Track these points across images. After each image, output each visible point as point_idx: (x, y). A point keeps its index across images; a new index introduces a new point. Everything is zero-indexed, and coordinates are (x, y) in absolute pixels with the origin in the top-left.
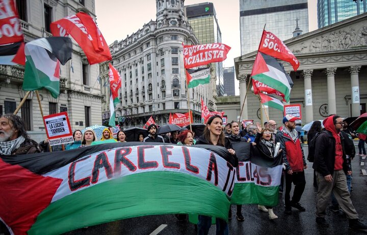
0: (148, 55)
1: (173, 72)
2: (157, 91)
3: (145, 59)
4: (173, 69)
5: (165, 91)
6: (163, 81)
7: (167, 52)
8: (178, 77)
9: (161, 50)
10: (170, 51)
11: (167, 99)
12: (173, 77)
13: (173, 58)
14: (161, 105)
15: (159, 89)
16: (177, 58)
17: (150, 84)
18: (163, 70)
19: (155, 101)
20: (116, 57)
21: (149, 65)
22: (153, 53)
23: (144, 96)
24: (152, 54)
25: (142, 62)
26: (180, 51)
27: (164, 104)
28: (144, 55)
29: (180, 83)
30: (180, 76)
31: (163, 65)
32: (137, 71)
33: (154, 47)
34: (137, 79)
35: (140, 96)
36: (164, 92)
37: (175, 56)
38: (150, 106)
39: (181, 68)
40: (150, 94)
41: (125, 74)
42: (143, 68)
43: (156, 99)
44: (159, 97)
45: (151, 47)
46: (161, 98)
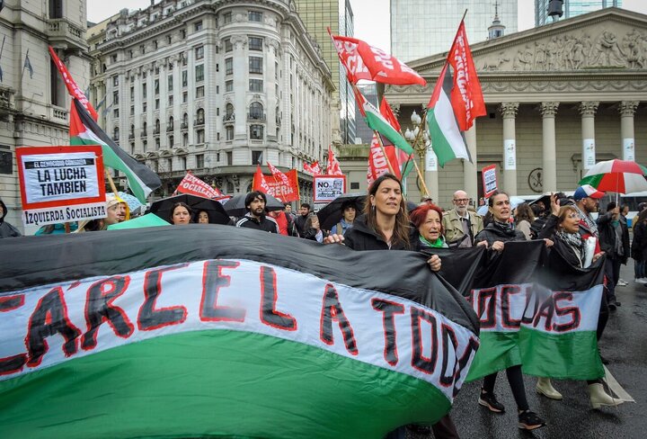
0: (198, 48)
1: (251, 88)
2: (214, 125)
3: (191, 55)
4: (252, 81)
5: (232, 127)
6: (229, 106)
7: (239, 46)
8: (262, 98)
9: (226, 40)
10: (245, 44)
11: (236, 143)
12: (250, 98)
13: (251, 59)
14: (223, 156)
15: (219, 121)
16: (260, 60)
17: (200, 111)
18: (229, 83)
19: (211, 146)
20: (123, 44)
21: (199, 69)
22: (208, 44)
23: (186, 135)
24: (206, 47)
25: (184, 61)
26: (267, 46)
27: (230, 154)
28: (189, 47)
29: (265, 112)
30: (266, 97)
31: (230, 72)
32: (171, 79)
33: (211, 32)
34: (171, 98)
35: (178, 134)
36: (230, 128)
37: (256, 54)
38: (199, 157)
39: (268, 80)
40: (200, 132)
41: (145, 85)
42: (185, 74)
43: (212, 141)
44: (218, 139)
45: (206, 32)
46: (225, 140)
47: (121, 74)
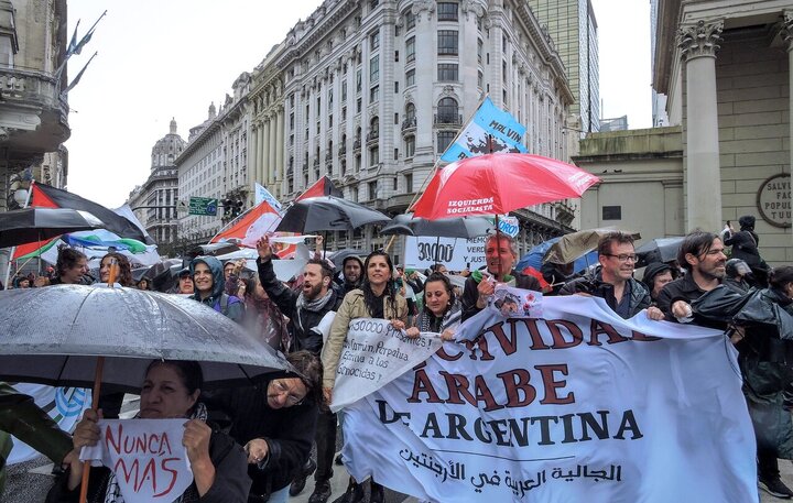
0: (373, 34)
1: (441, 78)
2: (391, 138)
3: (365, 46)
4: (442, 68)
5: (413, 137)
6: (410, 106)
7: (424, 16)
8: (457, 91)
9: (407, 13)
10: (432, 12)
11: (418, 161)
12: (438, 92)
13: (442, 34)
14: (402, 180)
15: (397, 130)
16: (454, 36)
17: (375, 120)
18: (411, 73)
19: (386, 168)
20: (299, 53)
21: (374, 62)
22: (385, 24)
23: (359, 157)
24: (382, 29)
25: (357, 57)
26: (465, 13)
27: (409, 177)
28: (364, 35)
29: (460, 112)
30: (462, 89)
31: (411, 58)
32: (344, 86)
33: (388, 6)
34: (344, 110)
35: (350, 157)
36: (410, 139)
37: (448, 26)
38: (372, 185)
39: (468, 64)
40: (374, 149)
41: (319, 99)
42: (359, 75)
43: (387, 161)
44: (396, 158)
45: (382, 7)
46: (403, 158)
47: (297, 90)
